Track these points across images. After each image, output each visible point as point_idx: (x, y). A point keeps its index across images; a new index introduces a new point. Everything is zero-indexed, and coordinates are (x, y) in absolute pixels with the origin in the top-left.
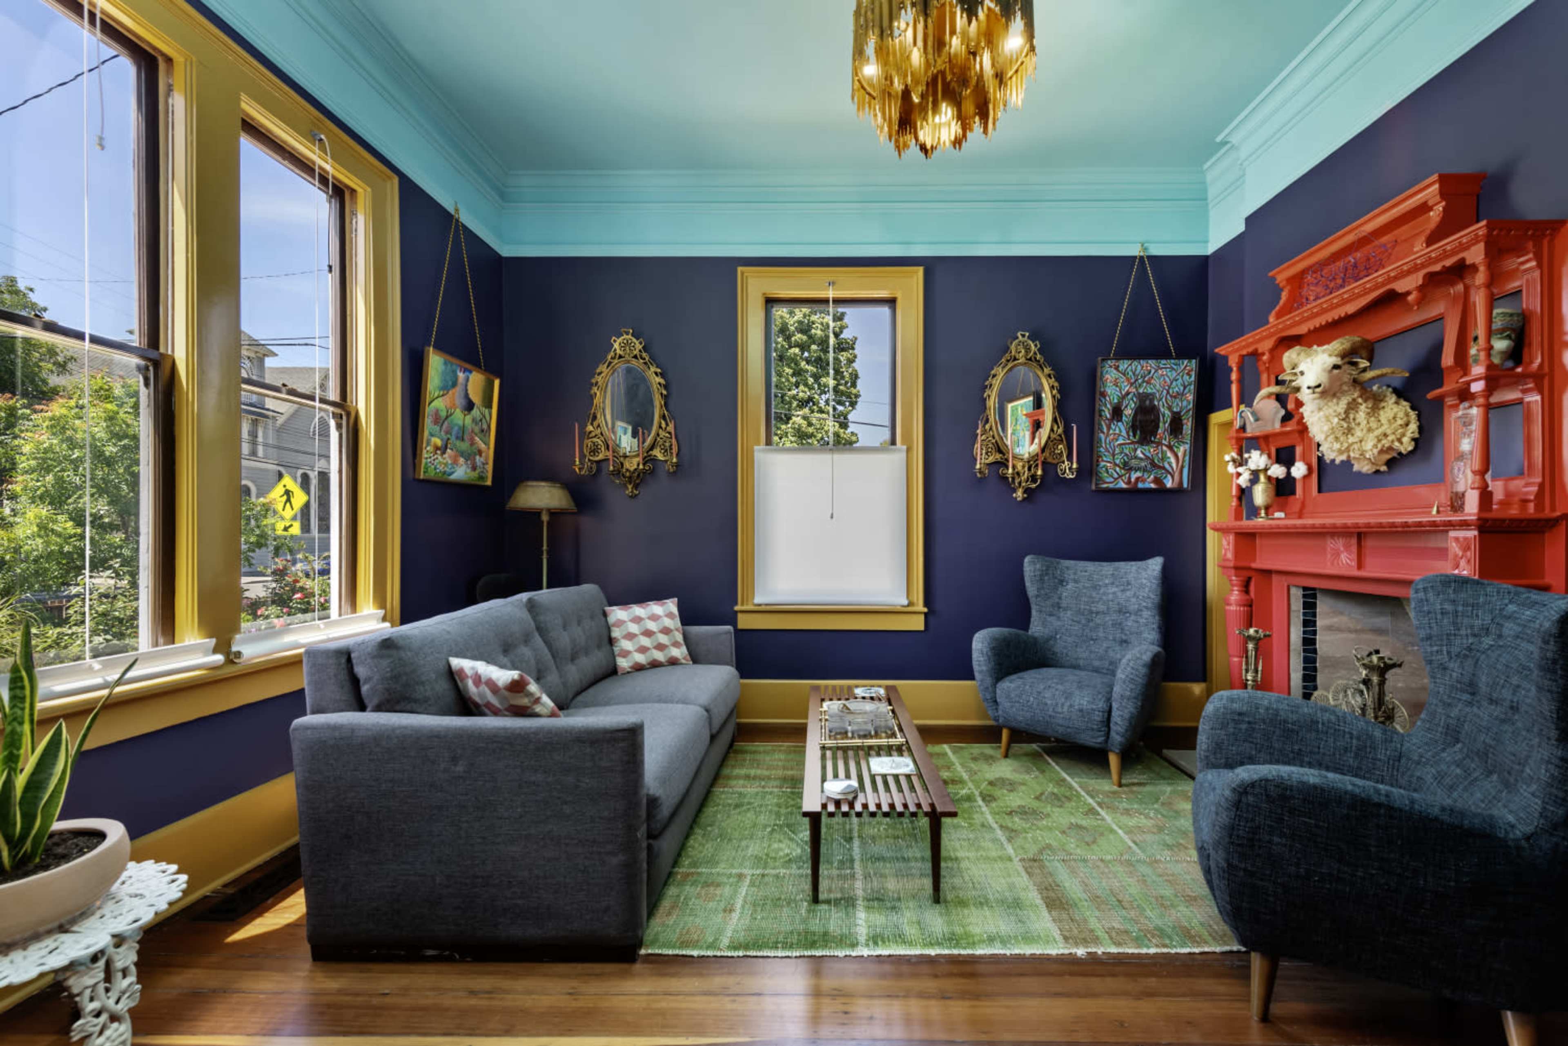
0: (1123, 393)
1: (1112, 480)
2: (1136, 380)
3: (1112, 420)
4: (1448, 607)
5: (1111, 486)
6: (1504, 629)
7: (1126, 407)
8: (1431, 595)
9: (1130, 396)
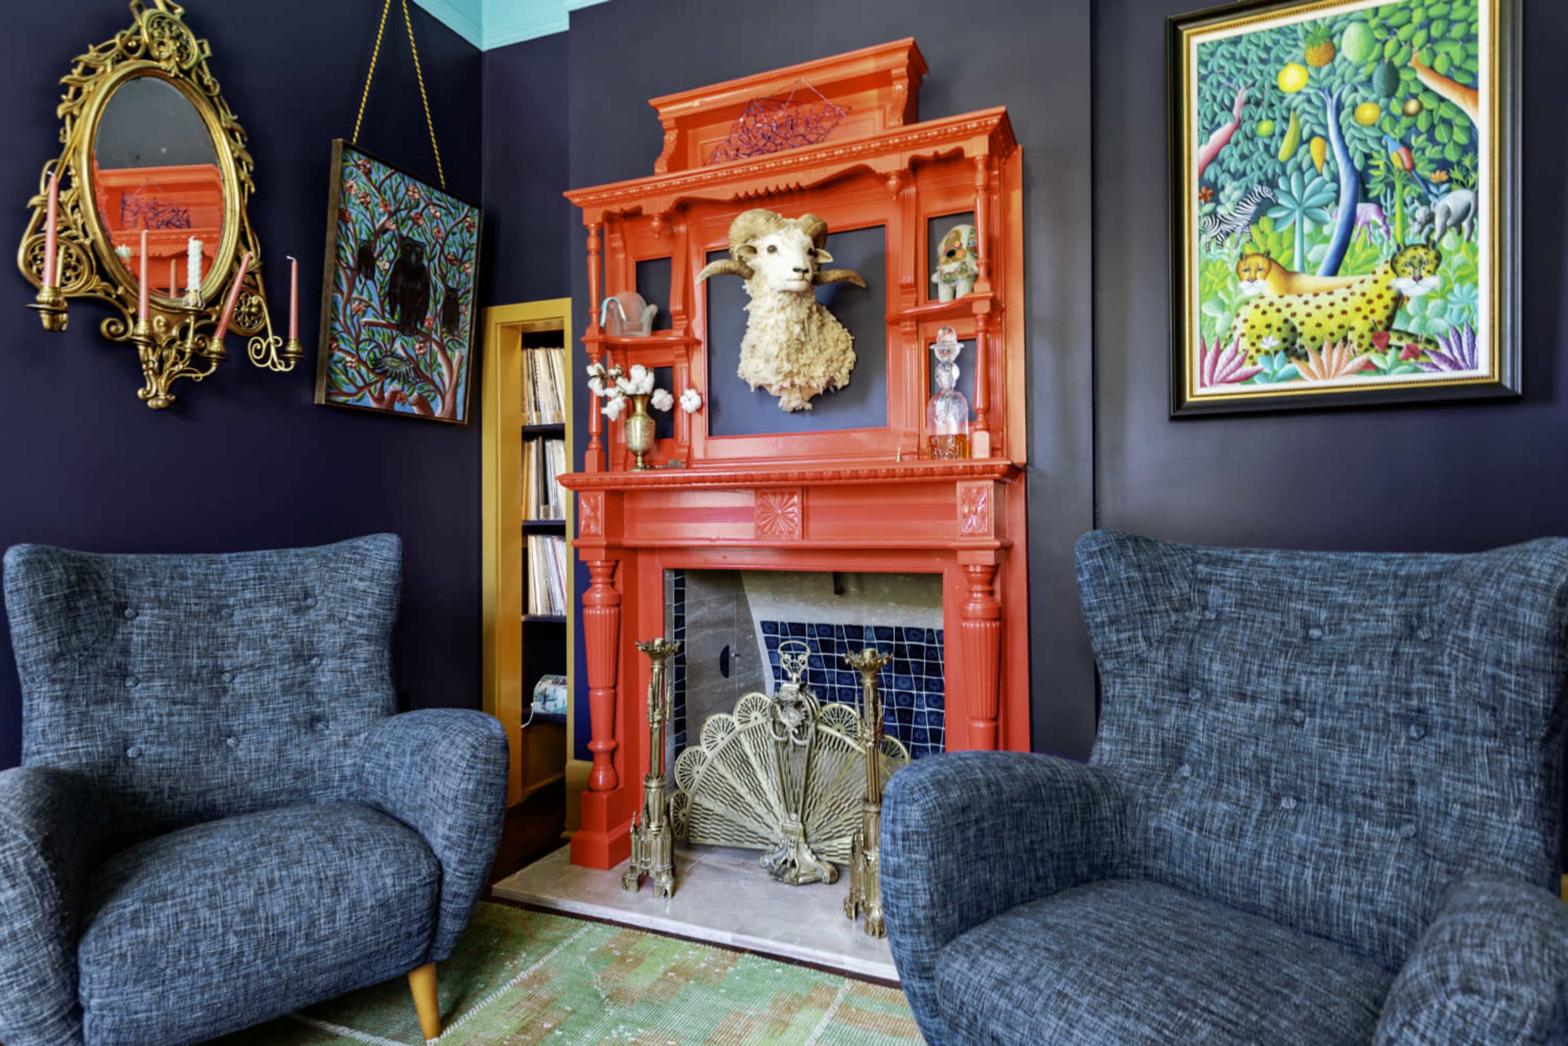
0: (377, 226)
1: (353, 389)
2: (398, 210)
3: (358, 270)
4: (1136, 575)
5: (351, 400)
6: (1210, 598)
7: (381, 254)
8: (1112, 562)
9: (387, 236)
